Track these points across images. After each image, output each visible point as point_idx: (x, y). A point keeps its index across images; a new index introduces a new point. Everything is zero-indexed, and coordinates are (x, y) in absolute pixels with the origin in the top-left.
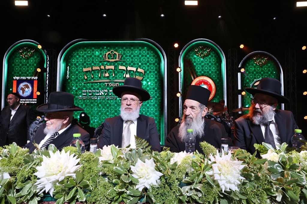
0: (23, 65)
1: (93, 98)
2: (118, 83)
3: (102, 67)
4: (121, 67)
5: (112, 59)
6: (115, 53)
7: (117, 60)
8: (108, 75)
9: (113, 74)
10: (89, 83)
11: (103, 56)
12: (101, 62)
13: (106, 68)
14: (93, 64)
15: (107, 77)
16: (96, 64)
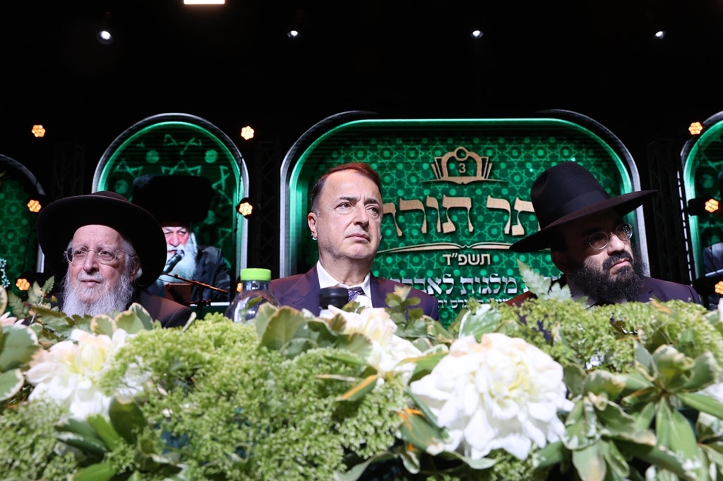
2: (488, 256)
3: (432, 203)
4: (493, 203)
5: (462, 175)
6: (470, 158)
7: (479, 177)
8: (453, 229)
9: (470, 225)
10: (388, 254)
11: (433, 165)
12: (426, 185)
13: (444, 205)
14: (400, 193)
15: (452, 234)
16: (412, 193)
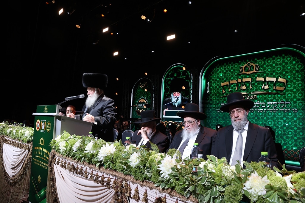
2: (256, 96)
3: (239, 81)
4: (258, 79)
6: (252, 65)
7: (254, 71)
8: (245, 88)
9: (251, 86)
11: (240, 69)
13: (243, 81)
14: (232, 78)
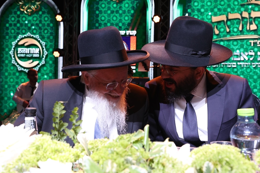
0: (112, 12)
1: (229, 65)
3: (245, 15)
8: (256, 28)
10: (222, 40)
12: (242, 5)
13: (252, 16)
14: (229, 10)
15: (255, 31)
16: (235, 10)
